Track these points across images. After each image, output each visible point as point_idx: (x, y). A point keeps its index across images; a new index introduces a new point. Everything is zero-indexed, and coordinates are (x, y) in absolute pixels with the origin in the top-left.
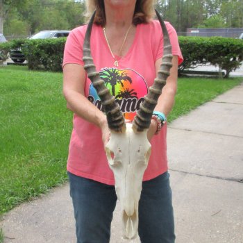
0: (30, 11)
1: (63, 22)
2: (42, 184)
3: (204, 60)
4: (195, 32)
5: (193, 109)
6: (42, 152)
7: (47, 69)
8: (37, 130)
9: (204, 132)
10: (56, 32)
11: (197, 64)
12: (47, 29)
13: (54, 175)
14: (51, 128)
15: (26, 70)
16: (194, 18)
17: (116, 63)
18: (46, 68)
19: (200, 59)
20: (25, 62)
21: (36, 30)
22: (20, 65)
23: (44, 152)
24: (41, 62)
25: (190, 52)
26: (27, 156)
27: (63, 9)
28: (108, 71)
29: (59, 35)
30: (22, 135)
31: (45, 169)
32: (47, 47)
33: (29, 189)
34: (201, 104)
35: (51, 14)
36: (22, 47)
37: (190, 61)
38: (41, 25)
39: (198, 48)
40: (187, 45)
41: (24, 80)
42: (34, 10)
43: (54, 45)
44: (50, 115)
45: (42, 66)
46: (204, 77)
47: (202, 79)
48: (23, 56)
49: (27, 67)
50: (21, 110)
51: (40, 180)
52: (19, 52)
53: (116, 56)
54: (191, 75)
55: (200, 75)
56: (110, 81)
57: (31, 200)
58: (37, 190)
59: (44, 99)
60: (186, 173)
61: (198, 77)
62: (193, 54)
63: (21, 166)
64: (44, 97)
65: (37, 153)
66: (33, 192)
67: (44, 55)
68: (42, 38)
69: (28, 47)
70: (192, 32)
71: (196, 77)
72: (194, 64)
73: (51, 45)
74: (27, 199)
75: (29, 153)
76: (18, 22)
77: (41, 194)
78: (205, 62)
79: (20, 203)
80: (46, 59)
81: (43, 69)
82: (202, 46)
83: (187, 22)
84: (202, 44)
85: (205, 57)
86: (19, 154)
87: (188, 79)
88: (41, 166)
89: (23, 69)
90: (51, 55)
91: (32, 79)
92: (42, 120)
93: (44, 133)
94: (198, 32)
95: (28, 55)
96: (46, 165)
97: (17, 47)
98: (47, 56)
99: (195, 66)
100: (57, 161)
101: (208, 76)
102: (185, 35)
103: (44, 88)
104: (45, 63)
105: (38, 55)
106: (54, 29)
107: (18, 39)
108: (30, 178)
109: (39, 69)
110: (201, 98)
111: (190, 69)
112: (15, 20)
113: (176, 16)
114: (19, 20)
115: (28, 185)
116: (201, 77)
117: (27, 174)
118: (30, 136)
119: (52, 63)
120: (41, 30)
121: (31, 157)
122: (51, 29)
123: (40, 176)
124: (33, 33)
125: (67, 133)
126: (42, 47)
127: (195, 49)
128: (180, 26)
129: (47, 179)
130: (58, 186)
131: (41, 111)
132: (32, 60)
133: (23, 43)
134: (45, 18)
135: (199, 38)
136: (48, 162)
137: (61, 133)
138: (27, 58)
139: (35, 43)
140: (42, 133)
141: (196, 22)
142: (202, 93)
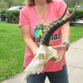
2: (13, 72)
5: (78, 39)
6: (13, 58)
7: (15, 23)
8: (11, 49)
10: (19, 7)
11: (80, 20)
12: (16, 6)
13: (18, 68)
14: (17, 48)
15: (7, 23)
17: (42, 20)
19: (81, 18)
20: (6, 20)
21: (11, 6)
22: (4, 21)
23: (14, 58)
24: (13, 20)
25: (77, 15)
26: (7, 60)
28: (39, 24)
30: (5, 51)
31: (15, 65)
32: (16, 13)
33: (8, 74)
34: (81, 38)
36: (5, 13)
37: (76, 19)
38: (13, 4)
39: (80, 14)
41: (6, 28)
44: (17, 42)
45: (13, 21)
48: (6, 17)
49: (7, 22)
50: (4, 40)
51: (12, 70)
52: (4, 15)
53: (42, 17)
54: (77, 25)
55: (81, 25)
56: (41, 29)
57: (9, 79)
58: (11, 74)
59: (14, 35)
60: (75, 67)
62: (78, 16)
63: (4, 64)
65: (11, 58)
66: (10, 75)
67: (14, 17)
68: (14, 10)
69: (8, 14)
70: (77, 6)
71: (79, 26)
72: (78, 20)
74: (7, 78)
75: (8, 58)
76: (3, 3)
77: (13, 76)
79: (4, 80)
80: (15, 18)
81: (14, 23)
84: (81, 12)
86: (3, 59)
87: (76, 27)
88: (13, 64)
89: (5, 23)
90: (17, 17)
91: (9, 27)
92: (13, 44)
93: (14, 50)
94: (80, 6)
95: (8, 17)
96: (15, 64)
97: (3, 14)
98: (15, 17)
99: (78, 21)
100: (20, 62)
103: (14, 31)
104: (14, 20)
105: (12, 17)
106: (18, 6)
107: (3, 10)
108: (8, 69)
109: (12, 23)
110: (82, 35)
111: (77, 23)
112: (2, 2)
114: (4, 2)
115: (7, 72)
116: (81, 26)
117: (7, 67)
118: (8, 51)
119: (18, 20)
120: (13, 6)
121: (9, 60)
122: (17, 6)
123: (12, 68)
124: (10, 7)
125: (24, 50)
126: (13, 14)
127: (78, 14)
128: (72, 4)
129: (15, 70)
130: (20, 73)
131: (13, 41)
132: (9, 19)
133: (5, 12)
134: (15, 1)
135: (80, 9)
136: (16, 62)
137: (22, 50)
138: (7, 18)
139: (10, 12)
140: (13, 50)
141: (79, 2)
142: (82, 33)
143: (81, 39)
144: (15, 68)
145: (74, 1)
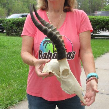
0: (7, 3)
1: (25, 9)
2: (15, 99)
3: (105, 29)
4: (99, 13)
5: (98, 57)
8: (12, 69)
9: (105, 70)
10: (22, 14)
11: (101, 32)
12: (17, 13)
13: (21, 94)
14: (19, 68)
15: (5, 36)
16: (98, 5)
18: (16, 34)
19: (102, 28)
20: (5, 31)
21: (11, 13)
22: (2, 33)
23: (15, 82)
24: (13, 31)
25: (97, 25)
26: (7, 83)
27: (25, 2)
29: (23, 16)
30: (4, 72)
31: (17, 91)
32: (17, 23)
33: (8, 102)
34: (103, 54)
35: (18, 4)
36: (3, 23)
37: (96, 30)
38: (13, 10)
39: (101, 23)
40: (95, 21)
41: (4, 42)
42: (9, 2)
43: (20, 22)
44: (19, 60)
45: (14, 33)
46: (105, 39)
47: (104, 40)
48: (4, 28)
49: (6, 34)
50: (3, 58)
51: (14, 97)
52: (1, 26)
54: (97, 37)
55: (103, 38)
57: (9, 108)
58: (12, 102)
59: (15, 52)
61: (102, 38)
62: (98, 26)
63: (3, 89)
64: (16, 51)
65: (12, 82)
66: (10, 103)
67: (15, 27)
68: (14, 18)
69: (6, 23)
70: (98, 13)
71: (100, 39)
72: (99, 31)
73: (19, 22)
74: (7, 107)
77: (15, 105)
78: (105, 30)
80: (16, 29)
81: (14, 35)
82: (103, 21)
83: (95, 8)
84: (103, 20)
85: (105, 28)
86: (2, 83)
87: (95, 40)
88: (14, 89)
89: (3, 35)
90: (18, 27)
91: (9, 41)
92: (14, 64)
94: (101, 13)
95: (6, 27)
99: (99, 33)
100: (23, 86)
101: (107, 38)
102: (94, 15)
103: (15, 46)
105: (12, 27)
106: (20, 13)
107: (1, 19)
108: (8, 96)
109: (12, 35)
110: (103, 51)
111: (97, 34)
113: (88, 4)
114: (1, 8)
115: (7, 100)
116: (103, 39)
117: (6, 94)
118: (8, 72)
119: (19, 32)
120: (13, 13)
121: (9, 84)
122: (19, 13)
123: (14, 95)
124: (9, 15)
126: (14, 23)
127: (99, 23)
128: (91, 10)
129: (18, 96)
130: (24, 100)
131: (14, 59)
132: (8, 30)
133: (3, 21)
134: (15, 7)
135: (102, 17)
136: (18, 87)
137: (25, 71)
138: (6, 29)
139: (10, 21)
140: (15, 71)
141: (100, 8)
142: (104, 47)
143: (102, 56)
144: (16, 94)
145: (93, 6)
